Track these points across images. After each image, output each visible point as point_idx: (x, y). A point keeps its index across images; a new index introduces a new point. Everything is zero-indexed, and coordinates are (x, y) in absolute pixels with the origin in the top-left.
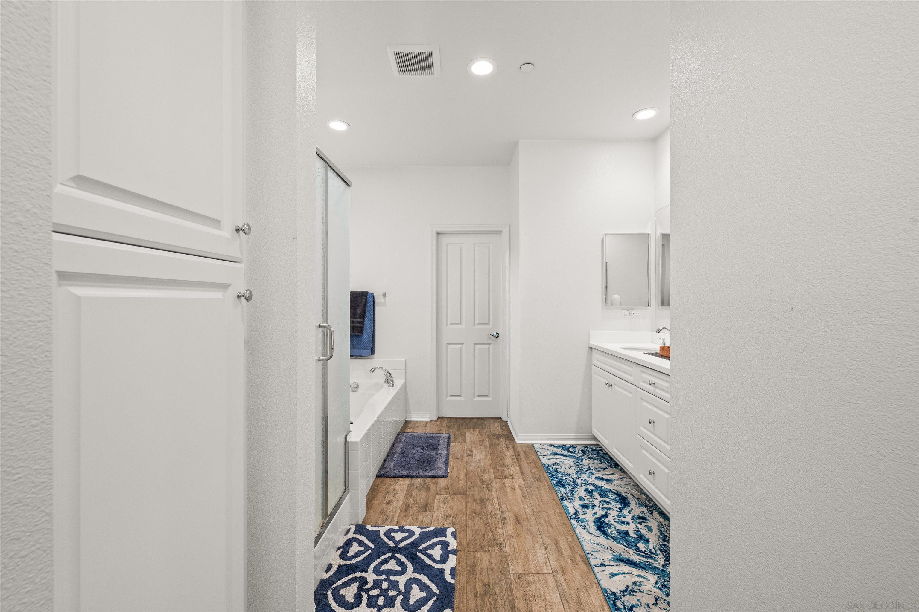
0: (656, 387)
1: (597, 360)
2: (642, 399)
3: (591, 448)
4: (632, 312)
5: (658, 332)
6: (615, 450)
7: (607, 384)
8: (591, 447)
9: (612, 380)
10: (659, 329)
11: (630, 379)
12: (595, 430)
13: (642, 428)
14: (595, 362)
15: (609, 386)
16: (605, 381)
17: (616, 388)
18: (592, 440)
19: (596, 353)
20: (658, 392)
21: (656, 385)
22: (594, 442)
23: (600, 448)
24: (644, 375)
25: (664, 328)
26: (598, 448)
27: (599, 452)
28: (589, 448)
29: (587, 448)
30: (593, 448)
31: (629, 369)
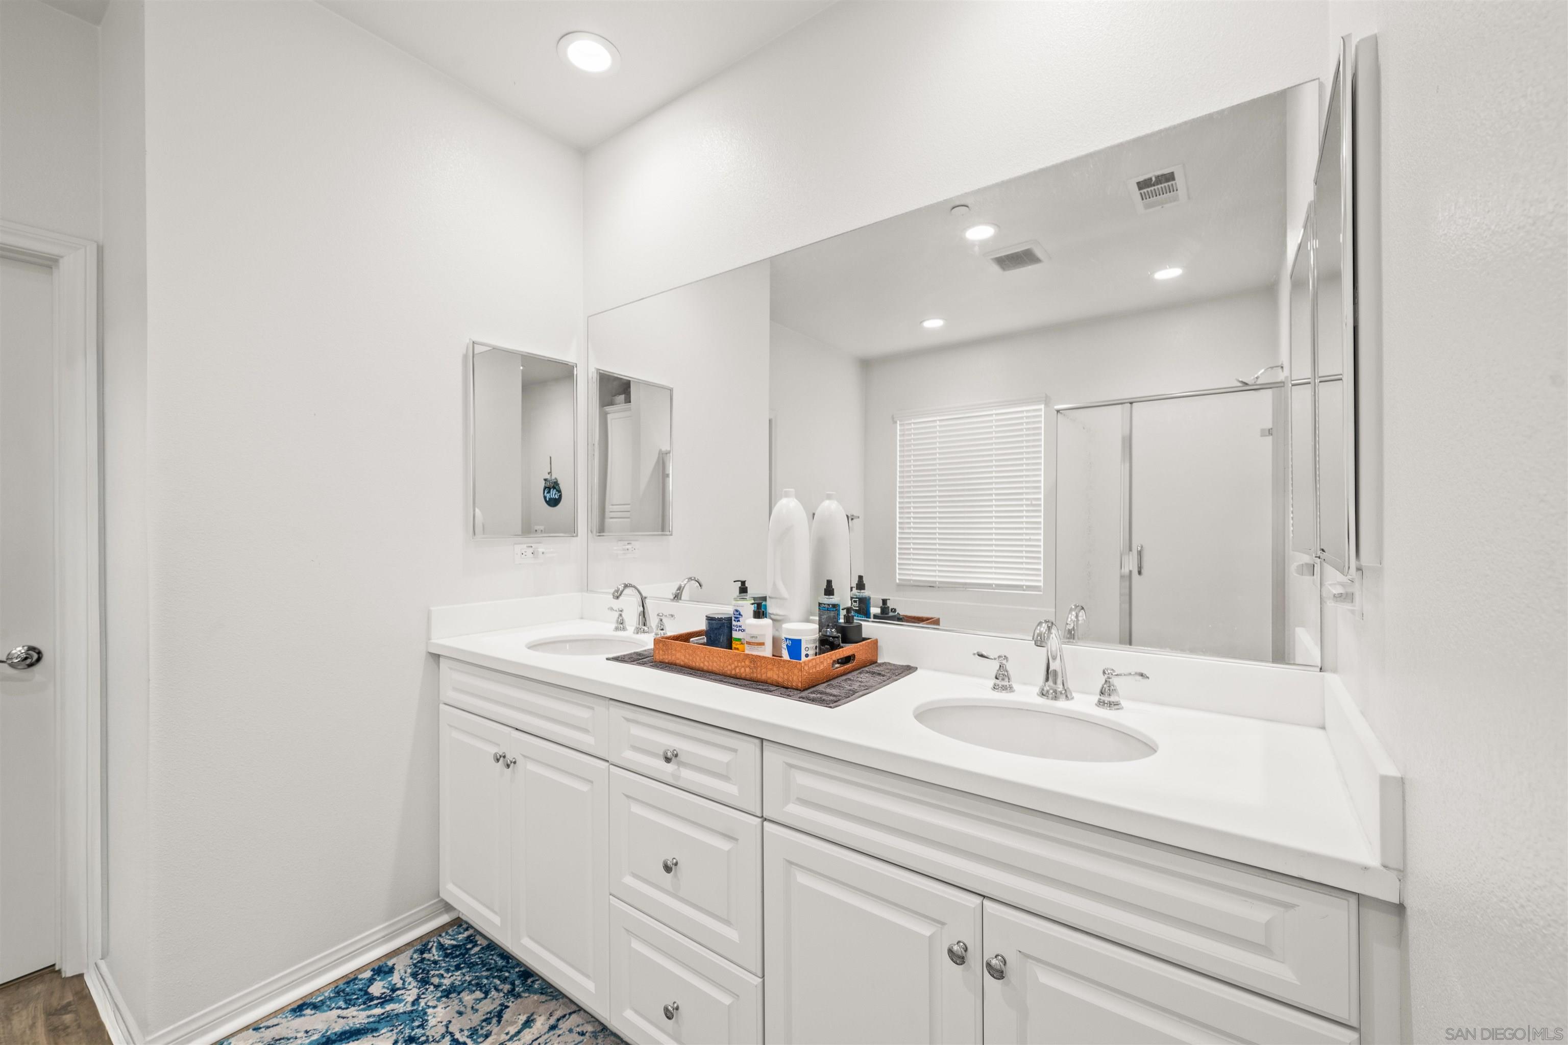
0: (681, 764)
1: (455, 689)
2: (628, 796)
3: (441, 947)
4: (541, 550)
5: (618, 598)
6: (526, 941)
7: (498, 760)
8: (439, 943)
9: (514, 742)
10: (617, 591)
11: (586, 741)
12: (451, 887)
13: (629, 880)
14: (448, 694)
15: (508, 766)
16: (493, 750)
17: (531, 767)
18: (441, 914)
19: (451, 669)
20: (688, 776)
21: (682, 757)
22: (445, 919)
23: (466, 934)
24: (636, 731)
25: (626, 586)
26: (461, 937)
27: (468, 950)
28: (434, 950)
29: (429, 950)
30: (447, 942)
31: (583, 714)
